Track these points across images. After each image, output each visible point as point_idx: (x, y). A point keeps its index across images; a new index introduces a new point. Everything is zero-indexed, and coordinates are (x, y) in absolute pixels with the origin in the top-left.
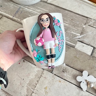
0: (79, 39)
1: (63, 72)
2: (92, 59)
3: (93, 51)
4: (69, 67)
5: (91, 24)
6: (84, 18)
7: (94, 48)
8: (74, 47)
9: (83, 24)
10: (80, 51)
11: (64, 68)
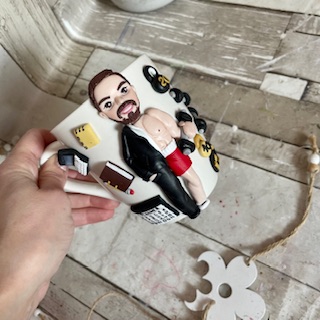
0: (270, 66)
1: (232, 143)
2: (303, 107)
3: (306, 89)
4: (246, 133)
5: (301, 28)
6: (283, 16)
7: (310, 82)
8: (257, 87)
9: (279, 32)
10: (272, 95)
11: (235, 136)
